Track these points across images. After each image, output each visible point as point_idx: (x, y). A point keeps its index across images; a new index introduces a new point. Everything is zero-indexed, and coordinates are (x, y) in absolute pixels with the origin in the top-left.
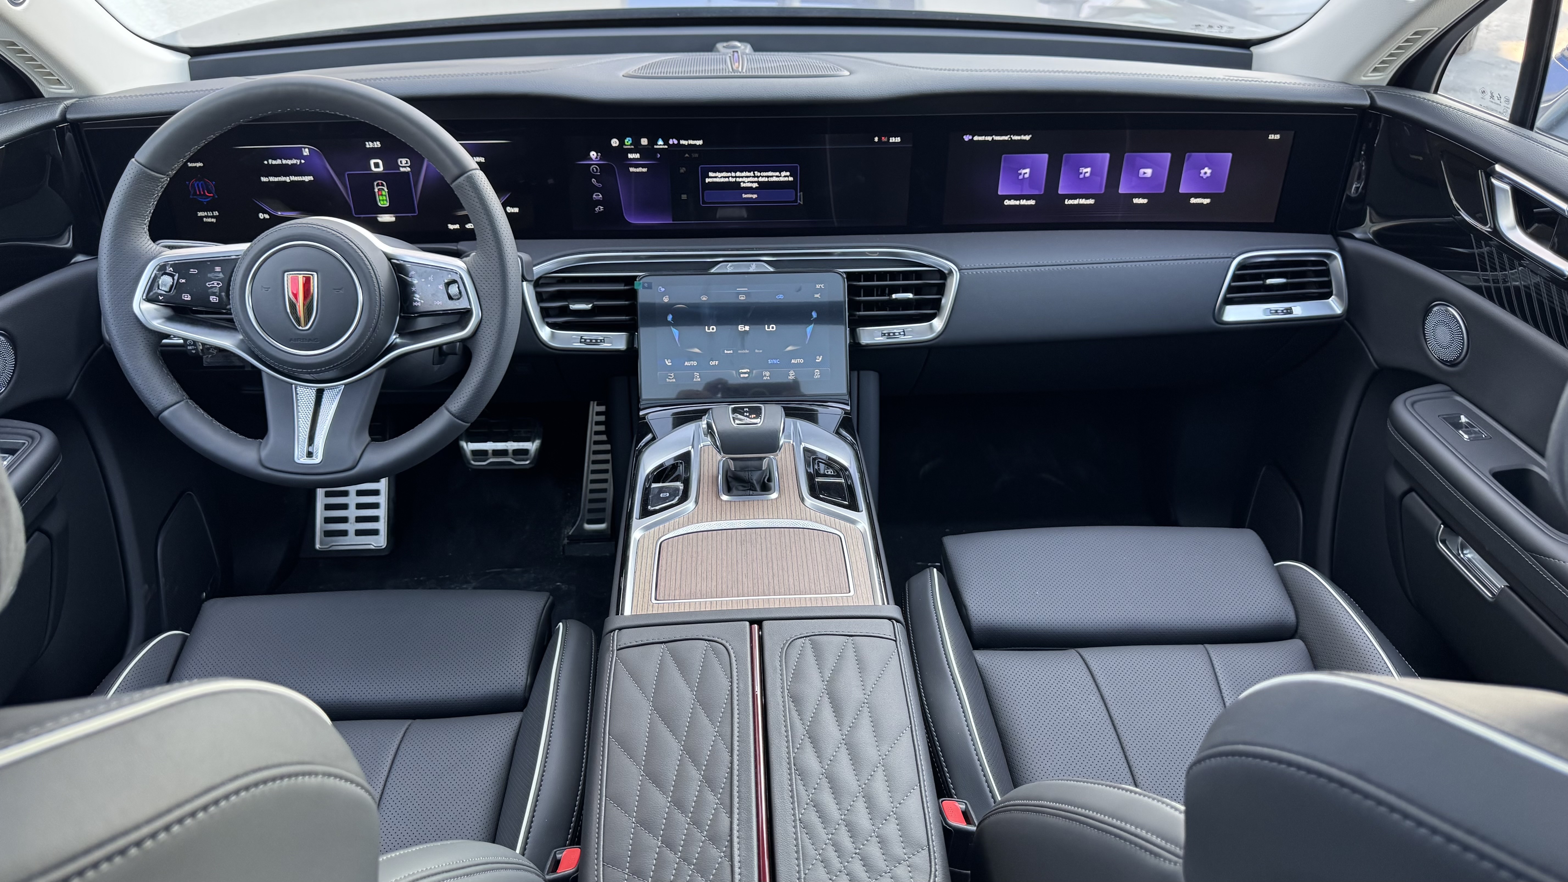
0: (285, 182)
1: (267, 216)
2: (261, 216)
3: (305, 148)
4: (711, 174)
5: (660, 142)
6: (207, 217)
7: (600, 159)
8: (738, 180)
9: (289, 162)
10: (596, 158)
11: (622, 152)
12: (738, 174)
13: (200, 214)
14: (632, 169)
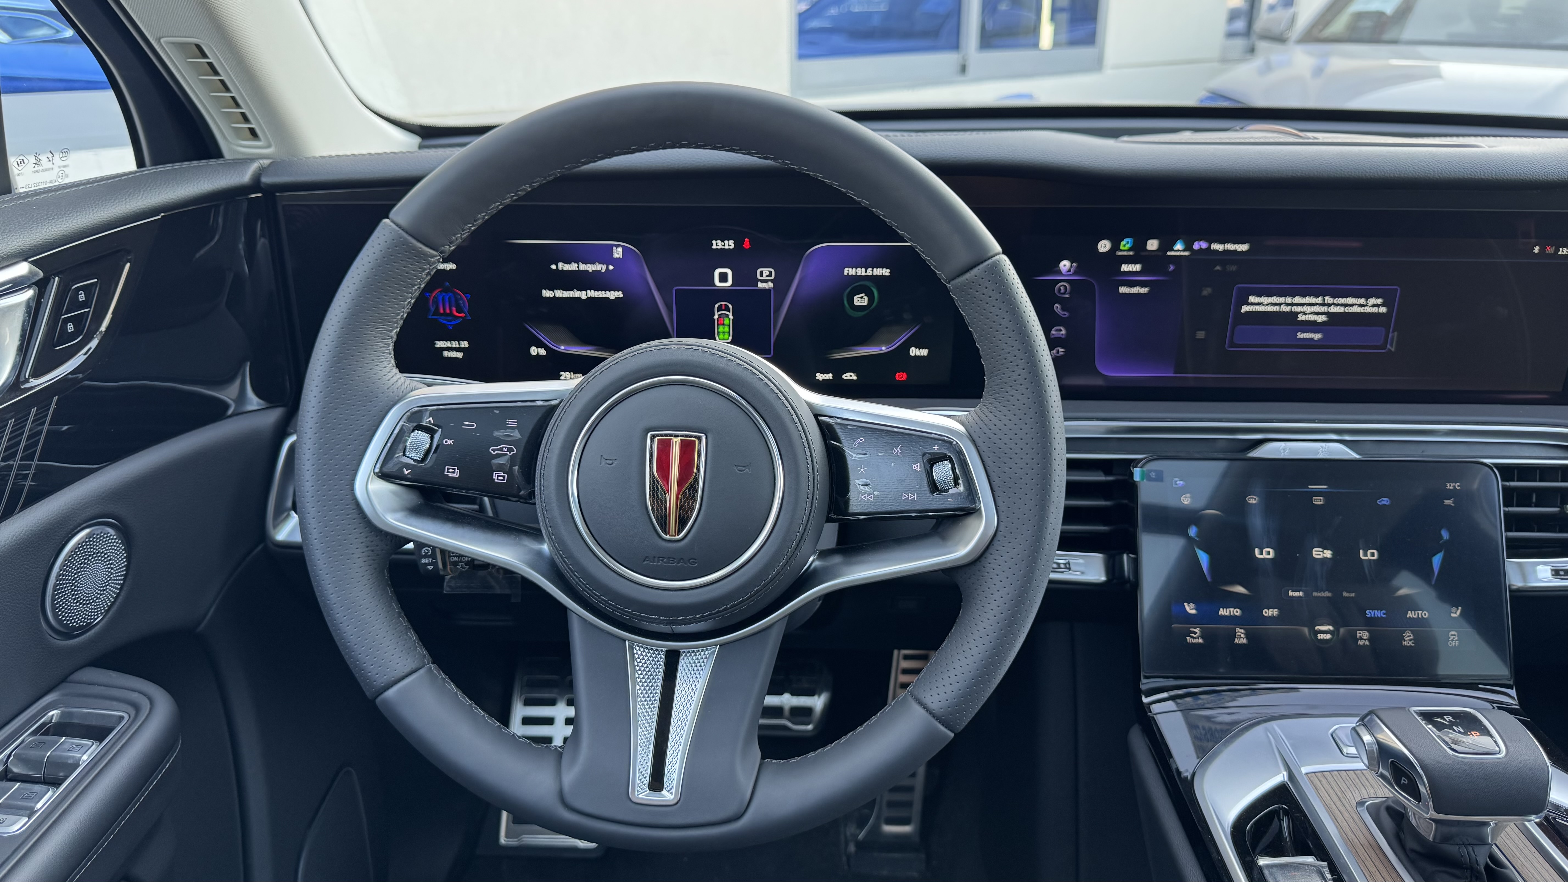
0: (579, 298)
1: (543, 352)
2: (534, 351)
3: (617, 246)
4: (1252, 299)
5: (1179, 246)
6: (449, 349)
7: (1075, 273)
8: (1296, 309)
9: (590, 268)
10: (1069, 271)
11: (1113, 259)
12: (1297, 300)
13: (440, 344)
14: (1123, 290)
